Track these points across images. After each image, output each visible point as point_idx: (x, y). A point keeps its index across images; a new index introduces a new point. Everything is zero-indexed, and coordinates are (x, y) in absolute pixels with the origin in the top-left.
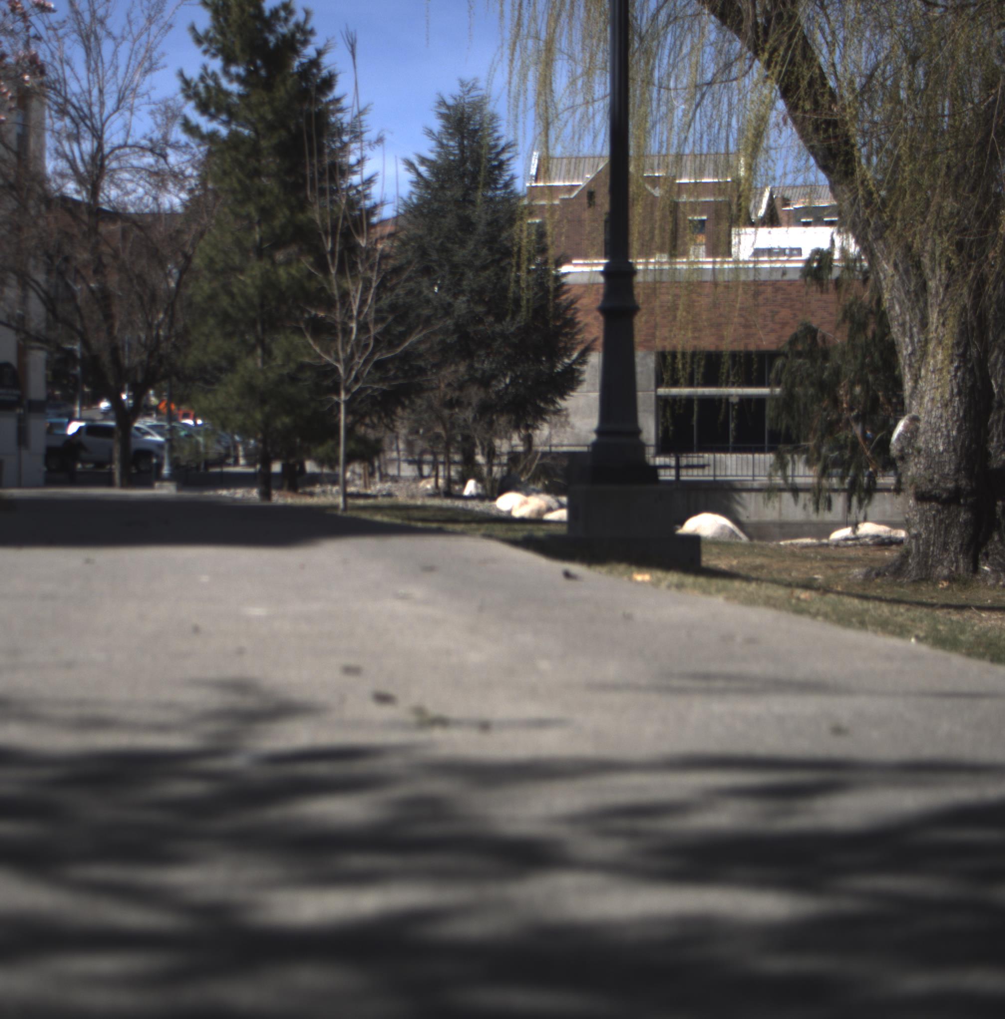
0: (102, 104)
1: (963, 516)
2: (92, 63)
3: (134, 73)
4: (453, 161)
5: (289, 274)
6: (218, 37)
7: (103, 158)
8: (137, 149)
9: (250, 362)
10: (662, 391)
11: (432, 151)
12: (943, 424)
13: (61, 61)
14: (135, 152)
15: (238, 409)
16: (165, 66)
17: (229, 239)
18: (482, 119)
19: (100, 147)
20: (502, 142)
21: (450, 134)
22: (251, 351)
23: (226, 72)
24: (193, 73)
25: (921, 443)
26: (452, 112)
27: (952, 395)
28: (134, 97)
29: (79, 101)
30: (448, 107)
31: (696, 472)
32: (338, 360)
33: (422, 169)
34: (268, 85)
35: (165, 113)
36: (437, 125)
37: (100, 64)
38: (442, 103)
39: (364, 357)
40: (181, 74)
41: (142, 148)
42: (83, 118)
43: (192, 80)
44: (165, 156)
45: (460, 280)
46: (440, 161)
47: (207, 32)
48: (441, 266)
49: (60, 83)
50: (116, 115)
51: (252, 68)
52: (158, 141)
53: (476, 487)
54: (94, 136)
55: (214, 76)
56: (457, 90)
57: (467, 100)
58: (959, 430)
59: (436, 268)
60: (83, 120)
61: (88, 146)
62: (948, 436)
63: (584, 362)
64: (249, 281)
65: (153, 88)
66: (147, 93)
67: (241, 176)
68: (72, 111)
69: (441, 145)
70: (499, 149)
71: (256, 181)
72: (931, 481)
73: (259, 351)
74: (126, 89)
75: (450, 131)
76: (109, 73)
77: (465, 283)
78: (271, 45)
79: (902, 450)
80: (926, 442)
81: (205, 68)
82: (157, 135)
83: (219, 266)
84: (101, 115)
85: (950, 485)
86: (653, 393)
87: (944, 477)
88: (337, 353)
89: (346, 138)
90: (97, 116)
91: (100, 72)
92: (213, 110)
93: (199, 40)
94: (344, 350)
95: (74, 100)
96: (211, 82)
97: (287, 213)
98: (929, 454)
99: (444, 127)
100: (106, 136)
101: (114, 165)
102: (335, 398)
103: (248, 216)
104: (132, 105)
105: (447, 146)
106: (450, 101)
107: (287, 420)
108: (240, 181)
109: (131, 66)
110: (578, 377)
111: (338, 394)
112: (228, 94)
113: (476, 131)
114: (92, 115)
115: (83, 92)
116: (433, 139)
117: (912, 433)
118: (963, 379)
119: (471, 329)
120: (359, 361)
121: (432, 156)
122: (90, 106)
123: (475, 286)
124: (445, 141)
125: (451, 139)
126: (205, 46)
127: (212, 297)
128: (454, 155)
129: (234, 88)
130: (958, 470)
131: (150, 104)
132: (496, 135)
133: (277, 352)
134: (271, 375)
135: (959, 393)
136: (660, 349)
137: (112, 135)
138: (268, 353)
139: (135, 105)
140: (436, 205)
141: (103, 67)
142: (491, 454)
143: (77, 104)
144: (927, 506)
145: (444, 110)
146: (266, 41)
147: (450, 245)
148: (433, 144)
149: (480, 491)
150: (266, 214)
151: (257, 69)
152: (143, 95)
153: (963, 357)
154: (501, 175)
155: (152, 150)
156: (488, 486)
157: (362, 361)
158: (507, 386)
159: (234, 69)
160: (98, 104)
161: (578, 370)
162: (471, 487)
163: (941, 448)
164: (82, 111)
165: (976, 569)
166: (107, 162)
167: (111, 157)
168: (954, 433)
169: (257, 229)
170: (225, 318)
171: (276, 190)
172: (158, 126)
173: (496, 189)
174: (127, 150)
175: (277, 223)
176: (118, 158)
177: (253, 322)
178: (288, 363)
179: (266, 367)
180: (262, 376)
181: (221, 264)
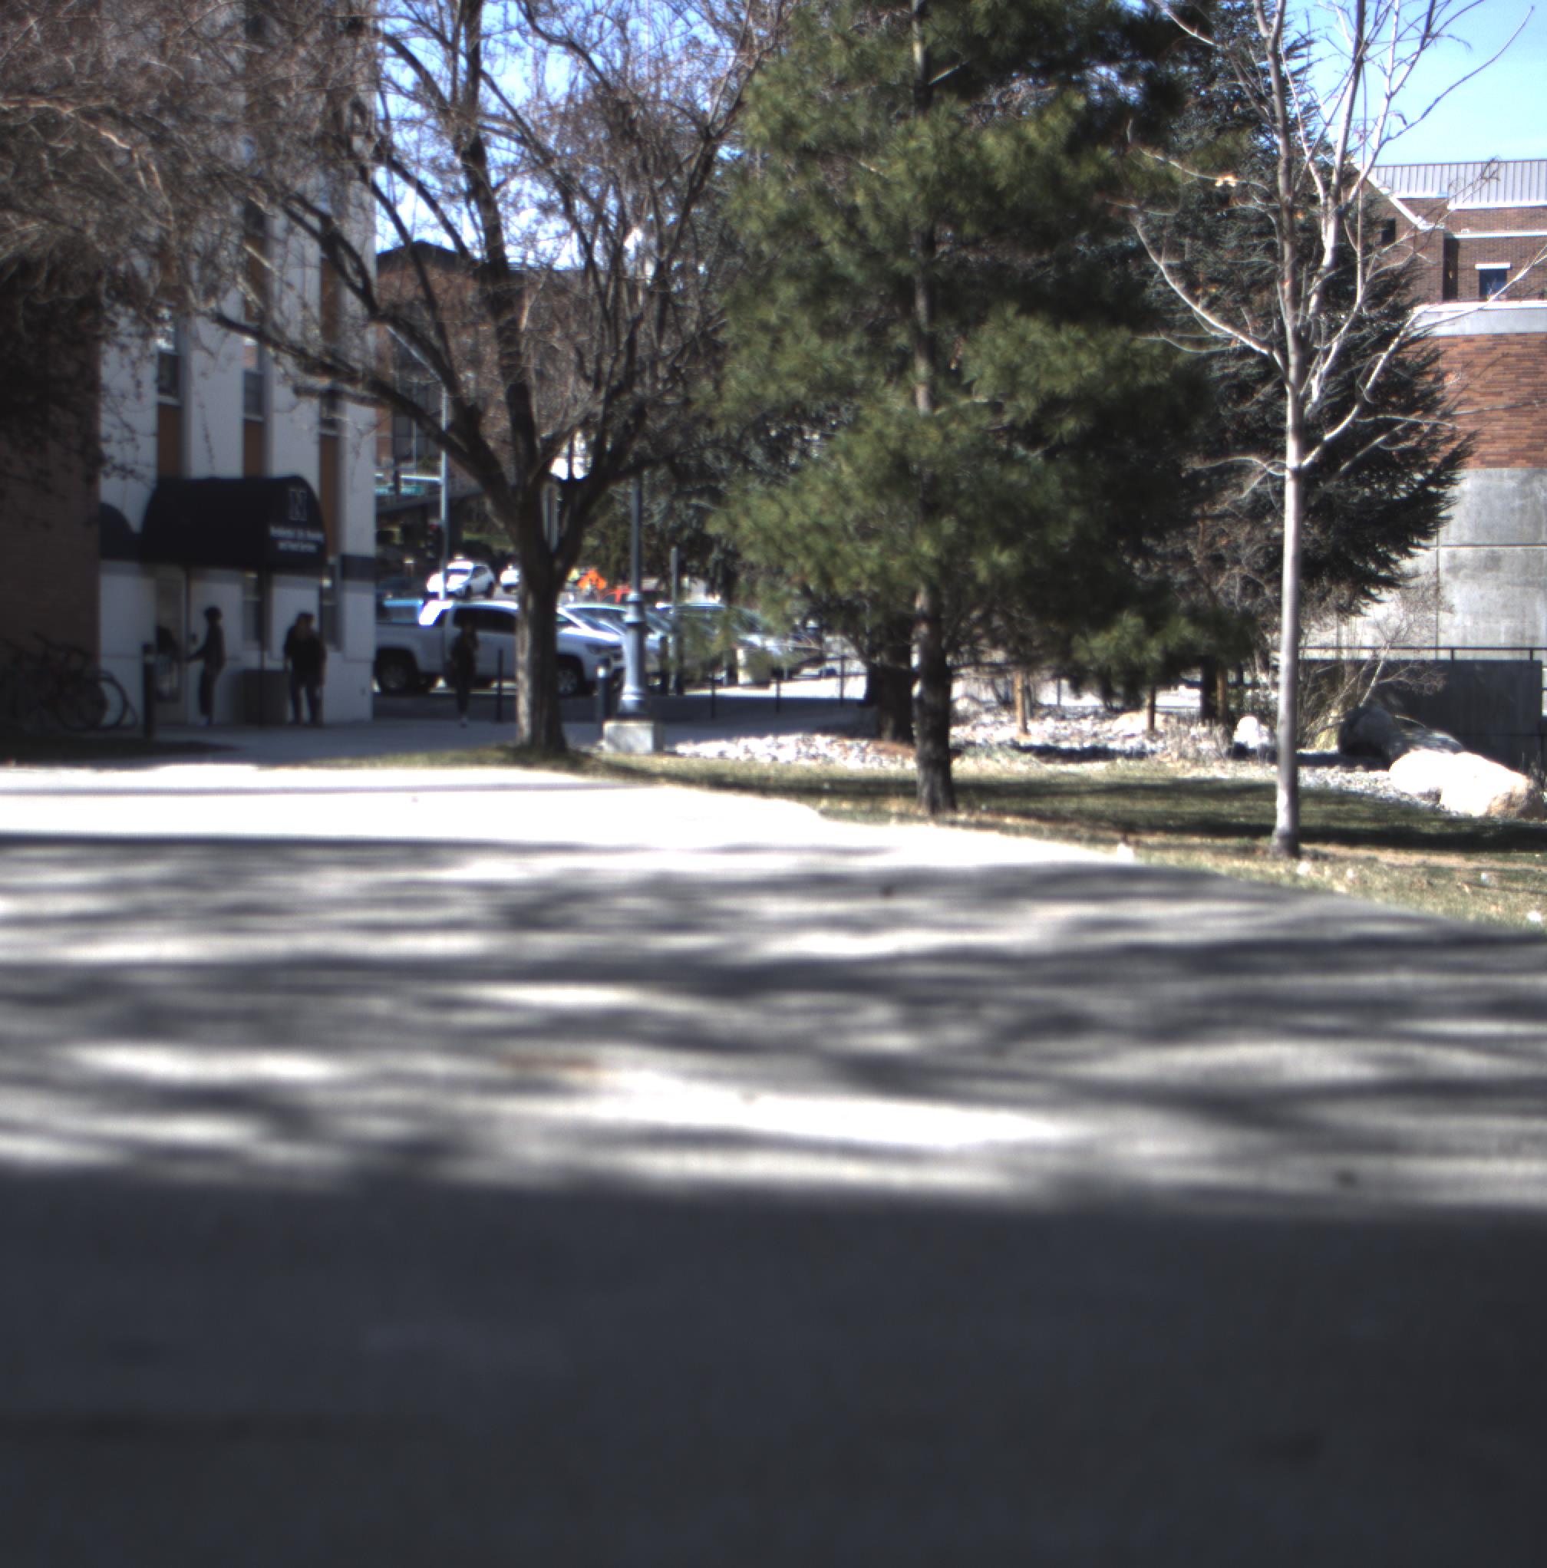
5: (1016, 143)
9: (897, 403)
15: (866, 532)
22: (900, 369)
63: (1451, 481)
64: (897, 171)
70: (1283, 49)
73: (922, 368)
83: (811, 135)
107: (1004, 558)
111: (1277, 451)
113: (1235, 14)
127: (792, 221)
133: (978, 368)
134: (962, 432)
138: (948, 372)
161: (1438, 497)
169: (918, 31)
170: (825, 283)
177: (903, 291)
178: (1011, 396)
179: (939, 412)
180: (934, 433)
181: (816, 129)
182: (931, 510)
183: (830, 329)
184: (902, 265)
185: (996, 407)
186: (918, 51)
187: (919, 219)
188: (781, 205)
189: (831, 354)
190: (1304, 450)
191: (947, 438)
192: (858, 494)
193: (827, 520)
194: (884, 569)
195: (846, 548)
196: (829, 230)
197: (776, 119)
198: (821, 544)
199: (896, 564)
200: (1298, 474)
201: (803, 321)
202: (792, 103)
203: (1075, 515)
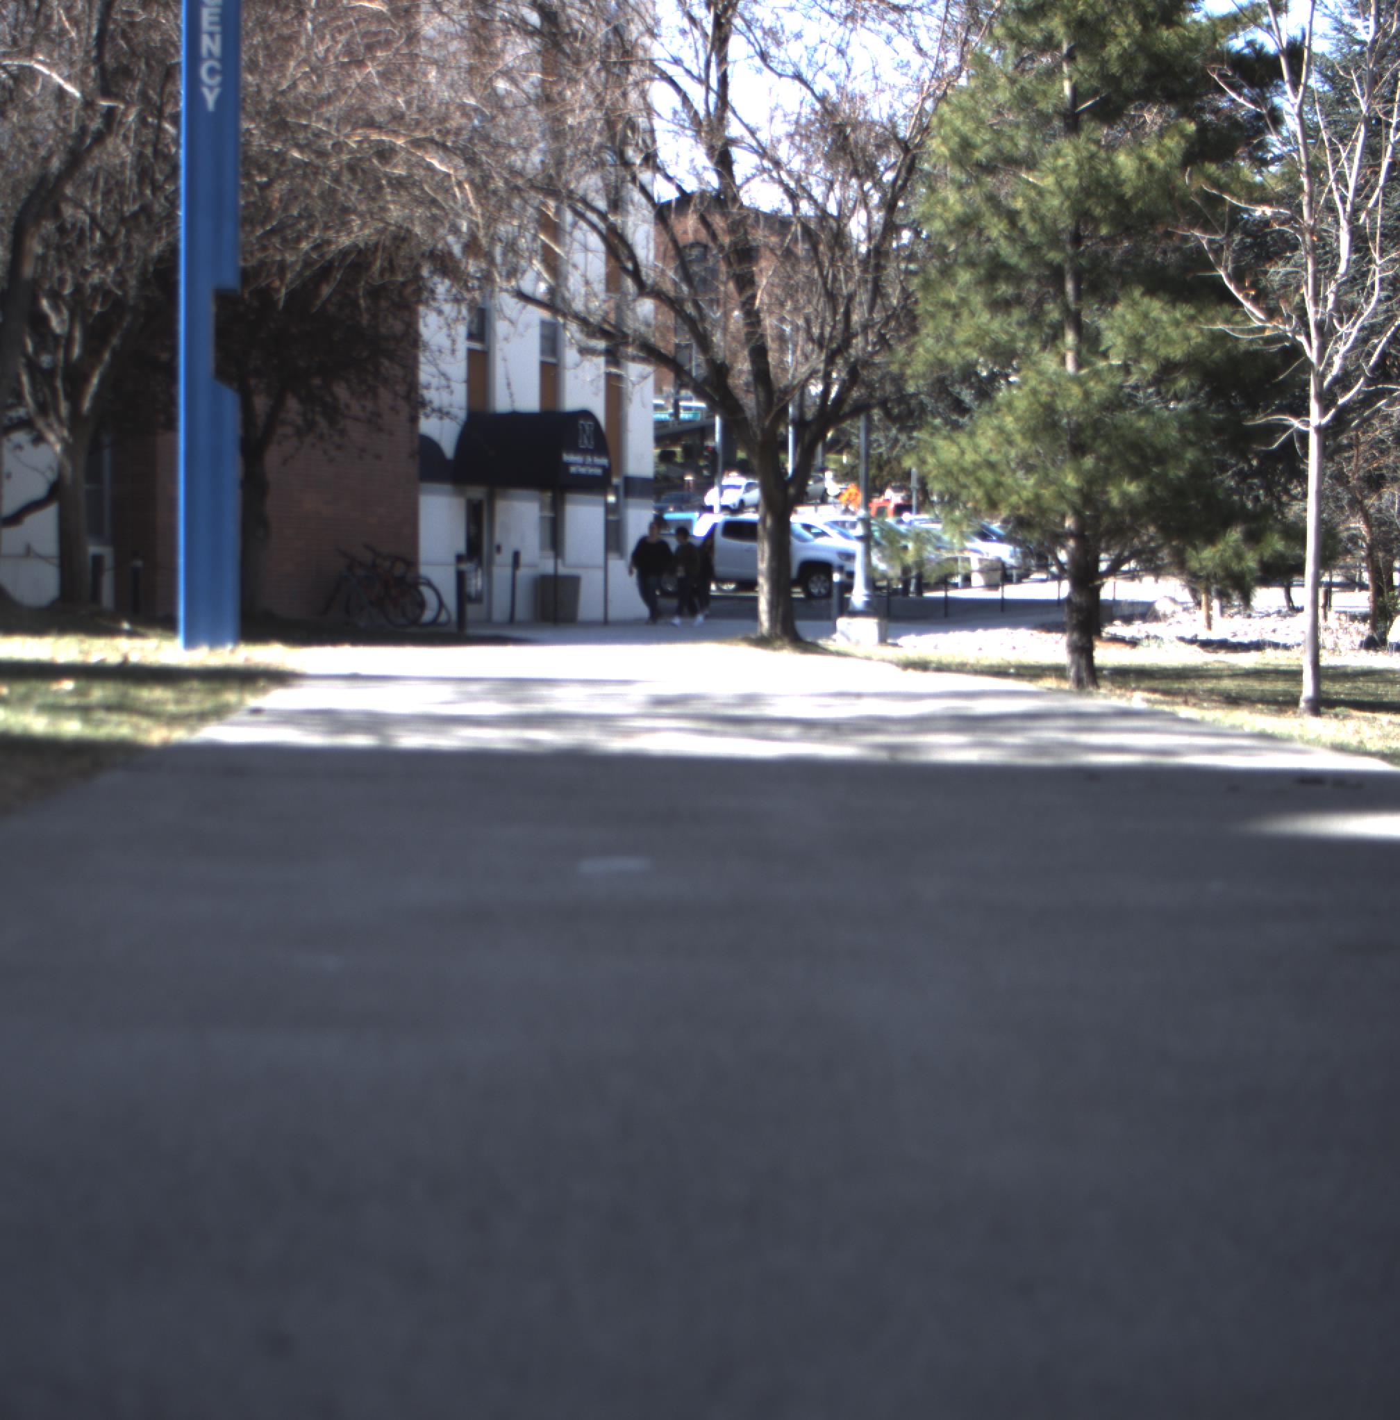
9: (1049, 363)
15: (1024, 464)
17: (1002, 94)
22: (1053, 339)
64: (1049, 182)
73: (1070, 338)
83: (982, 153)
88: (1300, 310)
94: (1318, 300)
102: (1296, 423)
111: (1303, 412)
133: (1113, 339)
134: (1099, 389)
138: (1090, 343)
150: (1088, 33)
169: (1067, 71)
177: (1056, 276)
178: (1137, 361)
180: (1076, 390)
181: (987, 149)
184: (1054, 256)
185: (1126, 369)
186: (1067, 87)
187: (1065, 222)
188: (959, 208)
189: (999, 327)
190: (1324, 411)
191: (1087, 395)
192: (1018, 438)
193: (994, 457)
194: (1038, 497)
195: (1008, 480)
197: (955, 141)
198: (989, 477)
199: (1047, 493)
200: (1319, 429)
201: (977, 299)
202: (967, 128)
203: (1190, 455)
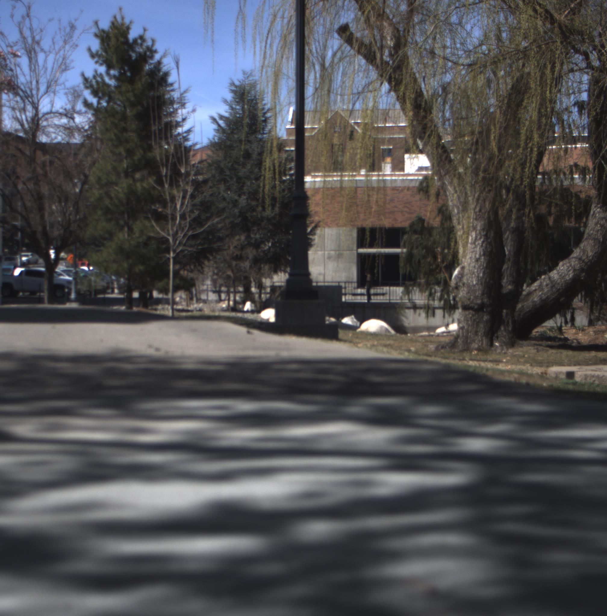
0: (38, 89)
1: (486, 318)
2: (33, 66)
3: (56, 72)
4: (239, 117)
5: (142, 186)
6: (104, 54)
7: (38, 120)
8: (57, 115)
9: (121, 235)
10: (361, 250)
11: (226, 112)
12: (476, 271)
13: (15, 65)
14: (57, 116)
15: (115, 261)
16: (73, 68)
17: (109, 167)
18: (256, 94)
19: (37, 114)
20: (267, 107)
21: (237, 102)
22: (121, 229)
23: (108, 74)
24: (89, 74)
25: (465, 280)
26: (238, 89)
27: (480, 255)
28: (56, 86)
29: (25, 87)
30: (236, 86)
31: (379, 297)
32: (169, 235)
33: (221, 122)
34: (131, 81)
35: (73, 94)
36: (229, 96)
37: (37, 67)
38: (233, 84)
39: (183, 233)
40: (83, 75)
41: (61, 114)
42: (27, 97)
43: (89, 78)
44: (73, 119)
45: (243, 186)
46: (231, 118)
47: (97, 52)
48: (231, 178)
49: (14, 77)
50: (46, 95)
51: (122, 72)
52: (69, 110)
53: (251, 306)
54: (33, 107)
55: (101, 75)
56: (241, 76)
57: (247, 83)
58: (484, 273)
59: (229, 179)
60: (27, 98)
61: (30, 113)
62: (478, 277)
63: (315, 234)
64: (120, 190)
65: (67, 80)
66: (64, 83)
67: (116, 131)
68: (21, 93)
69: (232, 108)
70: (265, 110)
71: (125, 134)
72: (469, 299)
73: (126, 229)
74: (52, 81)
75: (237, 100)
76: (42, 72)
77: (245, 188)
78: (134, 58)
79: (456, 284)
80: (467, 280)
81: (96, 71)
82: (69, 107)
83: (104, 181)
84: (37, 95)
85: (479, 302)
86: (355, 252)
87: (476, 297)
88: (168, 231)
89: (175, 106)
90: (35, 96)
91: (37, 71)
92: (100, 95)
93: (93, 56)
94: (172, 229)
95: (22, 87)
96: (99, 79)
97: (141, 152)
98: (469, 286)
99: (233, 98)
100: (40, 107)
101: (45, 123)
102: (168, 256)
103: (120, 154)
104: (55, 90)
105: (235, 108)
106: (237, 83)
107: (141, 268)
108: (115, 135)
109: (54, 68)
110: (311, 242)
111: (169, 253)
112: (108, 86)
113: (252, 100)
114: (32, 96)
115: (27, 82)
116: (227, 105)
117: (461, 275)
118: (486, 247)
119: (248, 215)
120: (181, 235)
121: (226, 115)
122: (31, 90)
123: (251, 190)
124: (234, 106)
125: (238, 105)
126: (96, 59)
127: (100, 199)
128: (240, 114)
129: (112, 82)
130: (483, 294)
131: (65, 89)
132: (264, 102)
133: (136, 230)
134: (133, 243)
135: (484, 254)
136: (360, 226)
137: (44, 107)
138: (131, 230)
139: (56, 90)
140: (229, 143)
141: (39, 69)
142: (260, 286)
143: (24, 89)
144: (467, 313)
145: (233, 88)
146: (130, 57)
147: (236, 166)
148: (227, 108)
149: (253, 308)
150: (130, 153)
151: (125, 73)
152: (61, 85)
153: (486, 236)
154: (266, 126)
155: (66, 115)
156: (258, 306)
157: (182, 235)
158: (270, 248)
159: (112, 72)
160: (36, 89)
161: (311, 239)
162: (248, 306)
163: (475, 283)
164: (27, 93)
165: (492, 345)
166: (40, 122)
167: (43, 119)
168: (481, 275)
169: (125, 161)
170: (107, 211)
171: (136, 140)
172: (70, 102)
173: (264, 134)
174: (52, 115)
175: (136, 158)
176: (46, 120)
177: (122, 213)
178: (142, 236)
179: (130, 238)
180: (127, 243)
182: (128, 257)
183: (109, 220)
184: (122, 208)
185: (139, 238)
186: (125, 165)
187: (125, 201)
188: (98, 195)
189: (108, 226)
190: (174, 253)
191: (130, 244)
192: (113, 254)
193: (107, 259)
196: (107, 202)
197: (97, 178)
200: (173, 257)
201: (103, 219)
202: (100, 174)
